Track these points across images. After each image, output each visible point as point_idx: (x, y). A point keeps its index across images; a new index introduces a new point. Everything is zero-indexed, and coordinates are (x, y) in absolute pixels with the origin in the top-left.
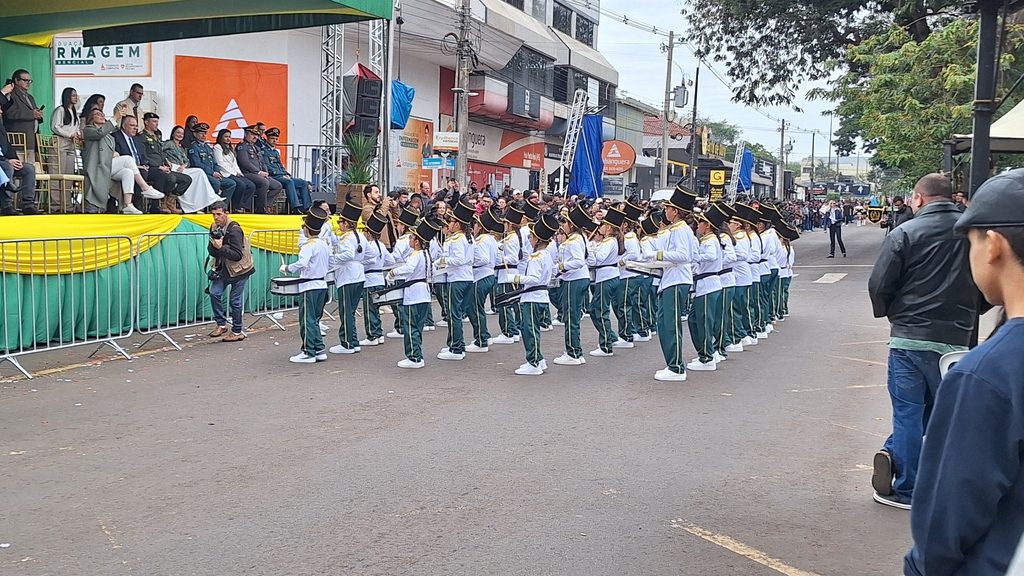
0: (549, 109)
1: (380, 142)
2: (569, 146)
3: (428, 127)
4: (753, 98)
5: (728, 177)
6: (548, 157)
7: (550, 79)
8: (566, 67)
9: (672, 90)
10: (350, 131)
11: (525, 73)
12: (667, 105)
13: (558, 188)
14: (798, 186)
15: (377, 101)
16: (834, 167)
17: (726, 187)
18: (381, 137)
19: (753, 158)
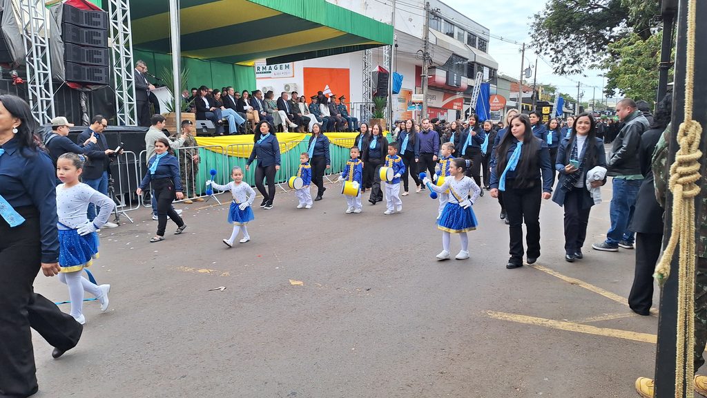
0: (465, 82)
1: (388, 100)
2: (474, 98)
3: (410, 93)
4: (563, 72)
5: (551, 110)
6: (464, 104)
7: (466, 68)
8: (474, 62)
9: (524, 70)
10: (375, 95)
11: (454, 66)
12: (522, 78)
15: (386, 82)
16: (604, 103)
17: (550, 114)
18: (388, 97)
19: (564, 100)
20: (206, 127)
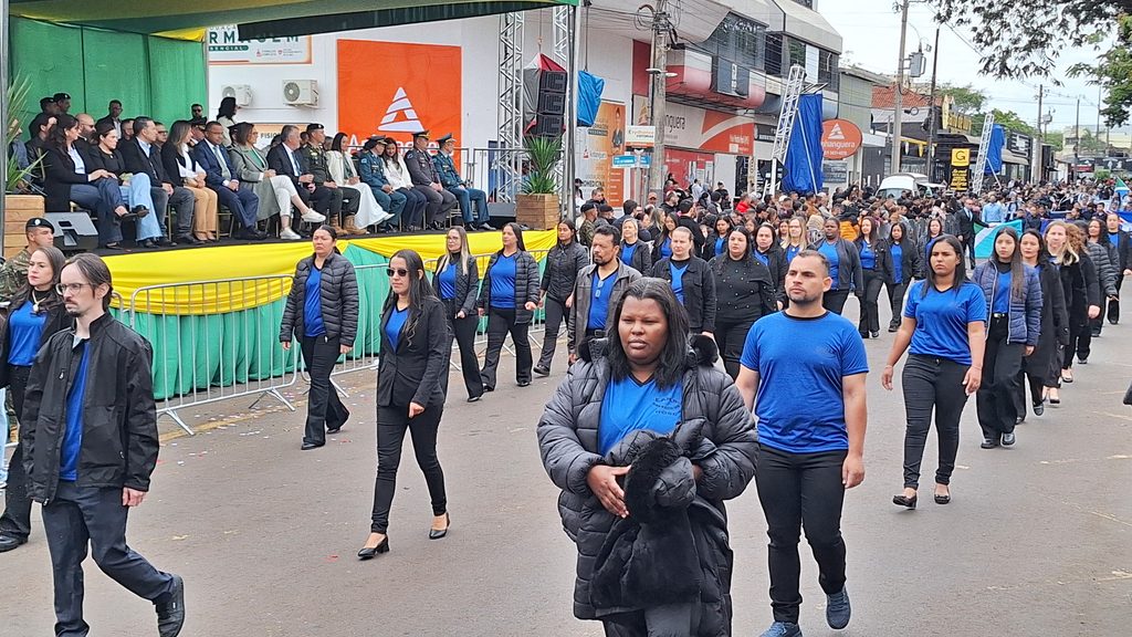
0: (760, 84)
1: (565, 146)
2: (783, 131)
3: (620, 111)
5: (974, 155)
6: (758, 139)
7: (761, 50)
8: (779, 35)
9: (906, 56)
10: (532, 132)
11: (732, 44)
12: (900, 75)
13: (769, 182)
14: (1059, 162)
15: (561, 96)
16: (1103, 138)
17: (971, 166)
18: (566, 137)
19: (1007, 131)
20: (72, 232)
